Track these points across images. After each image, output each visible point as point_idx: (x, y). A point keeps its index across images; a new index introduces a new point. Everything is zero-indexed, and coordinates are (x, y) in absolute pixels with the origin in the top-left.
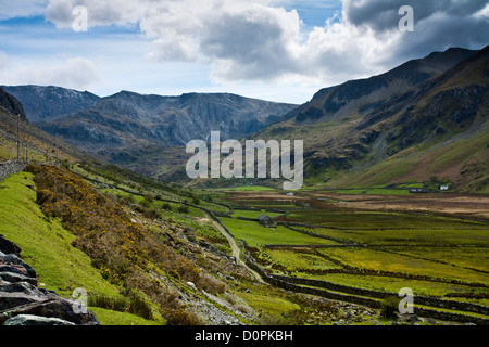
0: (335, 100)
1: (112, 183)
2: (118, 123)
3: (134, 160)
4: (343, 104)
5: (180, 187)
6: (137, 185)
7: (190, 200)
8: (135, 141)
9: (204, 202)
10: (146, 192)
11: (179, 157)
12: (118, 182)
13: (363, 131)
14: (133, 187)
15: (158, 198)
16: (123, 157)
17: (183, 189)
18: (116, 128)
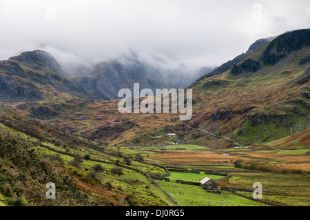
0: (274, 51)
1: (35, 140)
2: (39, 75)
3: (55, 114)
4: (283, 56)
5: (107, 145)
6: (63, 142)
7: (121, 160)
8: (56, 94)
9: (137, 163)
10: (72, 151)
11: (104, 112)
12: (42, 139)
13: (305, 85)
14: (58, 145)
15: (87, 158)
16: (43, 112)
17: (109, 147)
18: (36, 80)
